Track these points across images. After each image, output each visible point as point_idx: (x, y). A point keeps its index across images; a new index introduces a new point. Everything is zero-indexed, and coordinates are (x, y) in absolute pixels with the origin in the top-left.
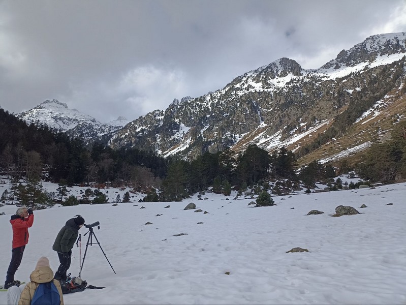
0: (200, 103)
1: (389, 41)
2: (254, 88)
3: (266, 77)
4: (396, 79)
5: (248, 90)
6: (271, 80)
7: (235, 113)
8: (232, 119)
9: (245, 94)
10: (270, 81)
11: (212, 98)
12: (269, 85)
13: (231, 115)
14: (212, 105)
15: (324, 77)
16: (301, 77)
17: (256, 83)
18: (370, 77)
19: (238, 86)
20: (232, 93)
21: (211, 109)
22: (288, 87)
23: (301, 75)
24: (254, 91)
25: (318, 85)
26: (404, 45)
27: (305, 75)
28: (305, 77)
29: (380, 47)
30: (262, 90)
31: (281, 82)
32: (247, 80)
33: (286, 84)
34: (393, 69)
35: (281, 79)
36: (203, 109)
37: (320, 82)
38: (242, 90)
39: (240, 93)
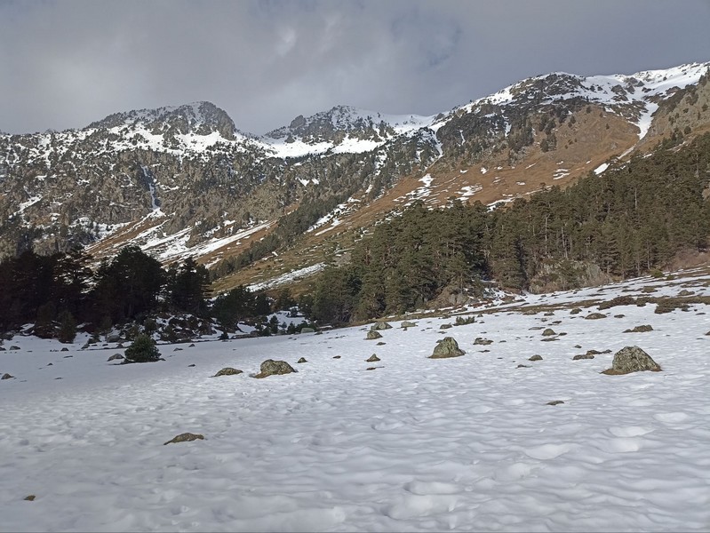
0: (23, 148)
1: (361, 120)
2: (147, 142)
3: (172, 128)
4: (365, 177)
5: (135, 143)
6: (181, 136)
7: (102, 181)
8: (96, 193)
9: (128, 149)
10: (179, 136)
11: (54, 143)
12: (176, 142)
13: (93, 184)
14: (53, 156)
15: (269, 151)
16: (233, 143)
17: (153, 133)
18: (333, 166)
19: (115, 130)
20: (101, 143)
21: (49, 164)
22: (210, 154)
23: (234, 138)
24: (146, 149)
25: (258, 161)
26: (378, 131)
27: (239, 140)
28: (239, 144)
29: (349, 127)
30: (162, 150)
31: (199, 143)
32: (134, 125)
33: (207, 148)
34: (361, 162)
35: (199, 138)
36: (30, 161)
37: (262, 158)
38: (121, 140)
39: (118, 146)
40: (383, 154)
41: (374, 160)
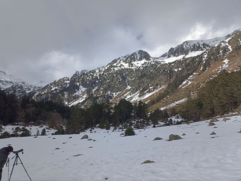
0: (92, 74)
1: (195, 44)
2: (124, 66)
3: (131, 60)
4: (199, 64)
5: (120, 67)
6: (134, 62)
7: (113, 80)
8: (112, 84)
9: (119, 69)
10: (133, 63)
11: (100, 71)
12: (132, 65)
13: (111, 81)
14: (100, 75)
15: (162, 62)
16: (150, 61)
17: (125, 63)
18: (186, 63)
19: (115, 64)
20: (111, 69)
21: (99, 77)
22: (143, 66)
23: (150, 60)
24: (124, 68)
25: (159, 66)
26: (202, 47)
27: (152, 60)
28: (152, 61)
29: (191, 47)
30: (128, 68)
31: (139, 64)
32: (120, 62)
33: (142, 65)
34: (197, 59)
35: (139, 62)
36: (94, 77)
38: (117, 67)
39: (116, 69)
40: (206, 55)
41: (202, 58)
